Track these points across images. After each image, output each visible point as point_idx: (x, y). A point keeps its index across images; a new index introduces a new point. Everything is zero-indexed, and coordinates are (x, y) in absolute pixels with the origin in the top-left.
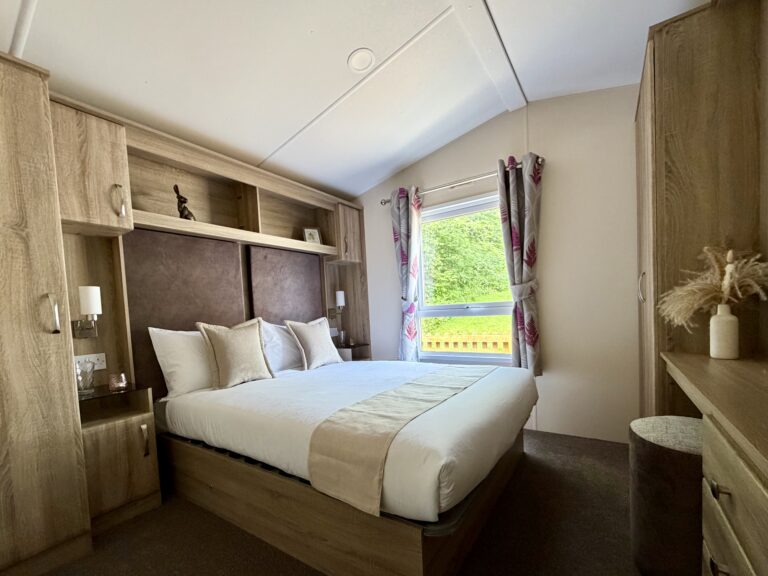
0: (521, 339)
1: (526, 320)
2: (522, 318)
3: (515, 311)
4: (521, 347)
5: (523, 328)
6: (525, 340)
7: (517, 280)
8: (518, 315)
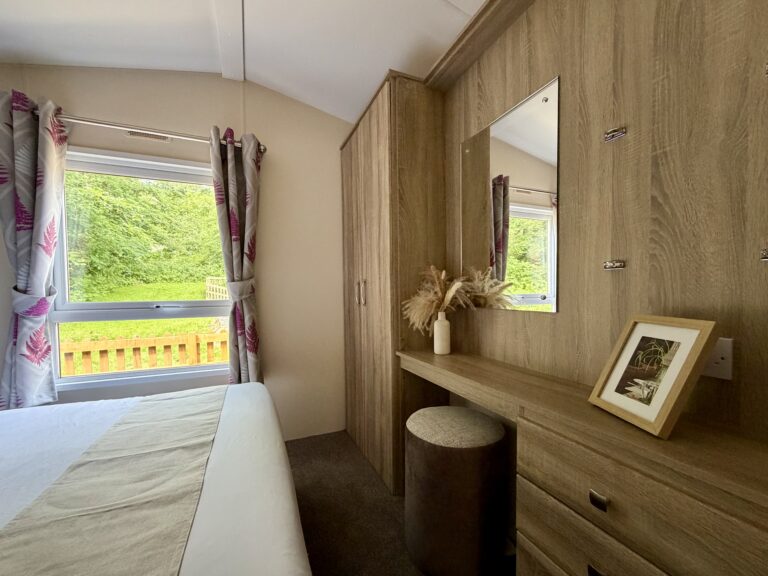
0: (241, 346)
1: (247, 323)
2: (243, 320)
3: (234, 312)
4: (241, 355)
5: (243, 333)
6: (245, 346)
7: (236, 276)
8: (237, 317)
